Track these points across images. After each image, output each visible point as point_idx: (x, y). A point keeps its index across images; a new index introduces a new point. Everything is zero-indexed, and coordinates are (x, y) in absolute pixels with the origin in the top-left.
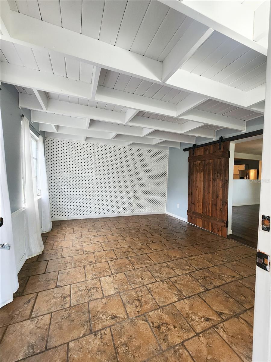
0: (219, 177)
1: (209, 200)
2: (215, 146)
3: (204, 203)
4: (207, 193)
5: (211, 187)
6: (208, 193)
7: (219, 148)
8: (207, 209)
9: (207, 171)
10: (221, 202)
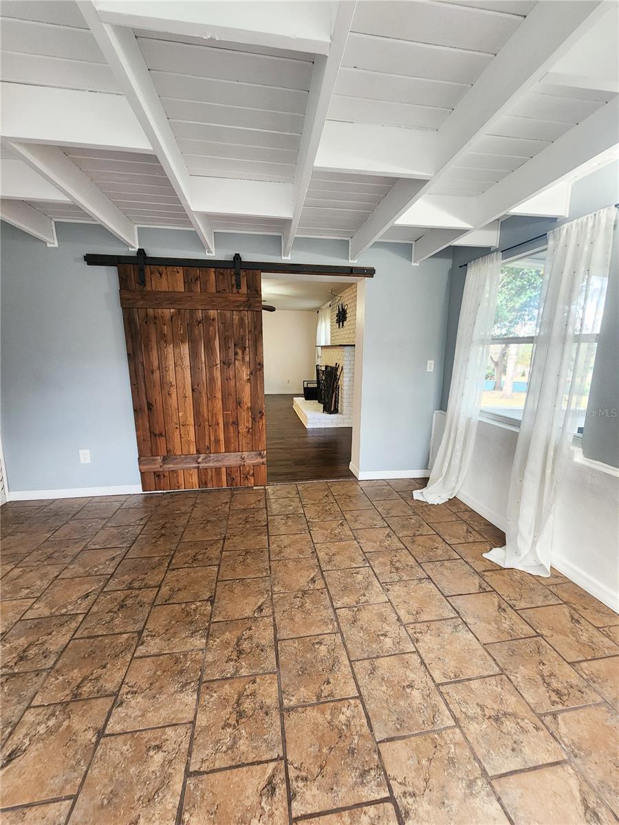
0: (240, 356)
1: (214, 415)
2: (222, 274)
3: (198, 424)
4: (208, 399)
5: (219, 383)
6: (212, 397)
7: (234, 282)
8: (212, 438)
9: (201, 340)
10: (250, 414)
